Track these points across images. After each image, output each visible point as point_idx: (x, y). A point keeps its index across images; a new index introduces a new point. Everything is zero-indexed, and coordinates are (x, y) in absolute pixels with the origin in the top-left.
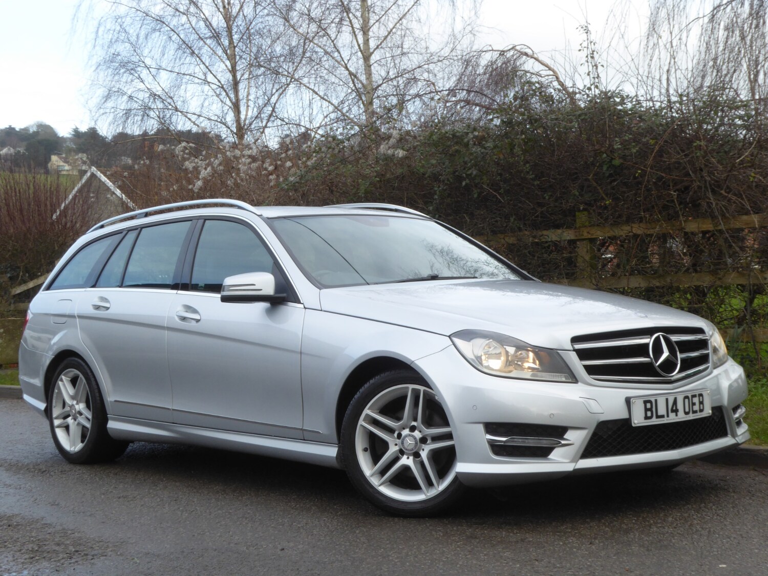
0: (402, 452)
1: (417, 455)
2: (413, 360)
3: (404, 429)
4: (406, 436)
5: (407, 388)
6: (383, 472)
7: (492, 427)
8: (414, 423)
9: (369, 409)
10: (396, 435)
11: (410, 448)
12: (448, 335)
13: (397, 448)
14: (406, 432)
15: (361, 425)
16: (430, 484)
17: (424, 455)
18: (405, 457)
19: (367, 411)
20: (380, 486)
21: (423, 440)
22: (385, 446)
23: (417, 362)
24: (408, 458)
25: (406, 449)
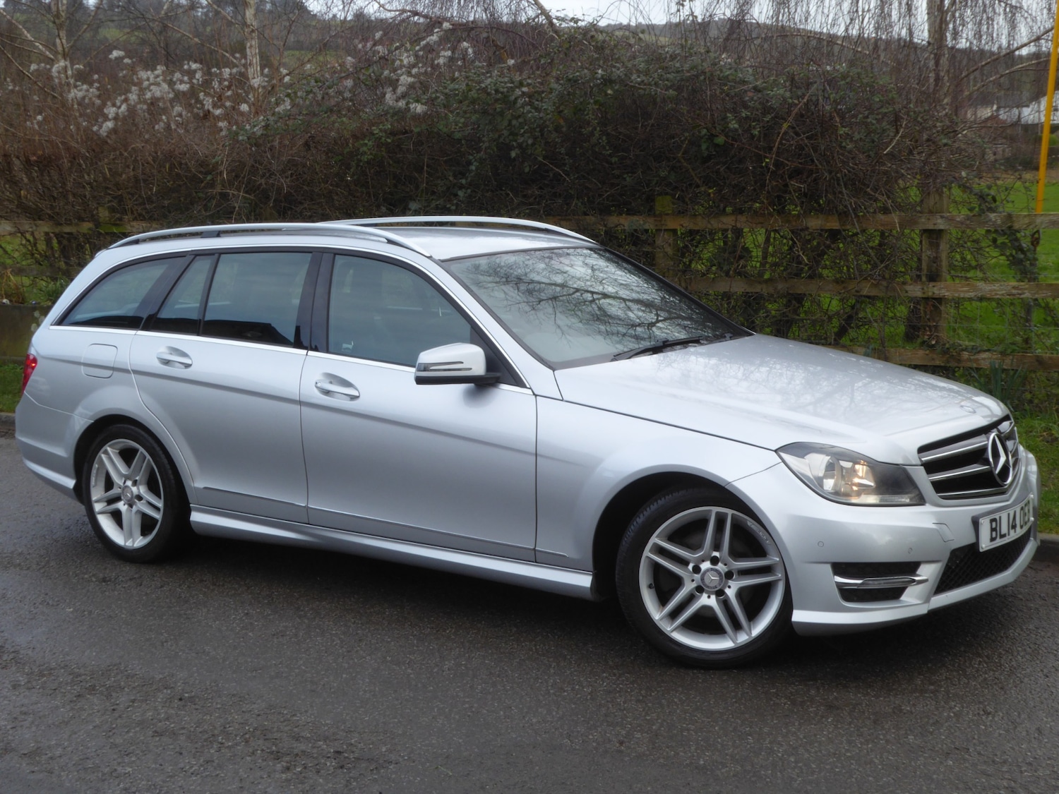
0: (700, 589)
1: (720, 593)
2: (730, 480)
3: (703, 561)
4: (707, 570)
5: (710, 511)
6: (674, 615)
7: (840, 568)
8: (716, 554)
9: (657, 537)
10: (690, 567)
11: (712, 585)
12: (774, 449)
13: (694, 585)
14: (706, 565)
15: (647, 557)
16: (737, 626)
17: (731, 593)
18: (705, 595)
19: (654, 539)
20: (672, 631)
21: (729, 575)
22: (678, 582)
23: (735, 484)
24: (709, 597)
25: (708, 587)
